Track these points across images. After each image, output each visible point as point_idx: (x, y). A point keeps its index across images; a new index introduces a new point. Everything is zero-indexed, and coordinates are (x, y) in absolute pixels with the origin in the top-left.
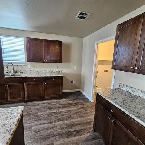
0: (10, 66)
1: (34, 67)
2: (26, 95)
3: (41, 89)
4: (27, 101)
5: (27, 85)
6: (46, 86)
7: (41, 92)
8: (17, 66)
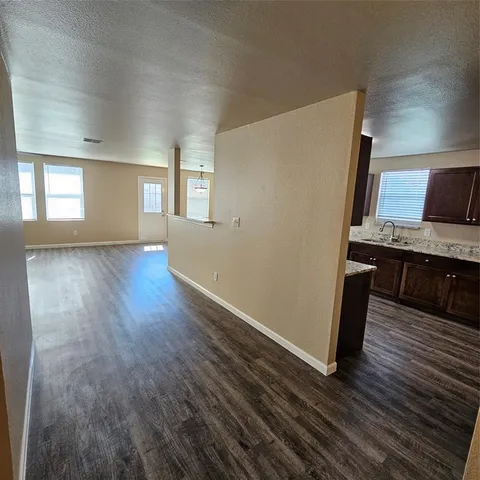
0: (389, 226)
1: (440, 234)
2: (402, 289)
3: (440, 287)
4: (403, 302)
5: (409, 268)
6: (454, 283)
7: (439, 294)
8: (403, 227)
